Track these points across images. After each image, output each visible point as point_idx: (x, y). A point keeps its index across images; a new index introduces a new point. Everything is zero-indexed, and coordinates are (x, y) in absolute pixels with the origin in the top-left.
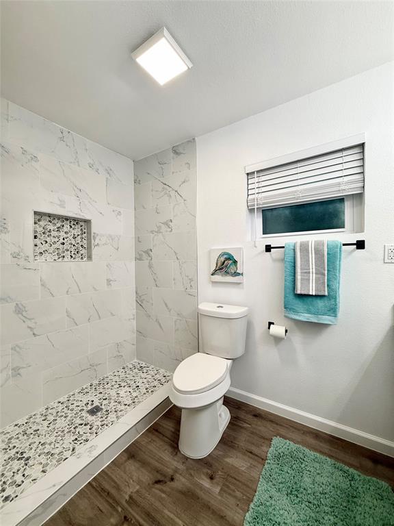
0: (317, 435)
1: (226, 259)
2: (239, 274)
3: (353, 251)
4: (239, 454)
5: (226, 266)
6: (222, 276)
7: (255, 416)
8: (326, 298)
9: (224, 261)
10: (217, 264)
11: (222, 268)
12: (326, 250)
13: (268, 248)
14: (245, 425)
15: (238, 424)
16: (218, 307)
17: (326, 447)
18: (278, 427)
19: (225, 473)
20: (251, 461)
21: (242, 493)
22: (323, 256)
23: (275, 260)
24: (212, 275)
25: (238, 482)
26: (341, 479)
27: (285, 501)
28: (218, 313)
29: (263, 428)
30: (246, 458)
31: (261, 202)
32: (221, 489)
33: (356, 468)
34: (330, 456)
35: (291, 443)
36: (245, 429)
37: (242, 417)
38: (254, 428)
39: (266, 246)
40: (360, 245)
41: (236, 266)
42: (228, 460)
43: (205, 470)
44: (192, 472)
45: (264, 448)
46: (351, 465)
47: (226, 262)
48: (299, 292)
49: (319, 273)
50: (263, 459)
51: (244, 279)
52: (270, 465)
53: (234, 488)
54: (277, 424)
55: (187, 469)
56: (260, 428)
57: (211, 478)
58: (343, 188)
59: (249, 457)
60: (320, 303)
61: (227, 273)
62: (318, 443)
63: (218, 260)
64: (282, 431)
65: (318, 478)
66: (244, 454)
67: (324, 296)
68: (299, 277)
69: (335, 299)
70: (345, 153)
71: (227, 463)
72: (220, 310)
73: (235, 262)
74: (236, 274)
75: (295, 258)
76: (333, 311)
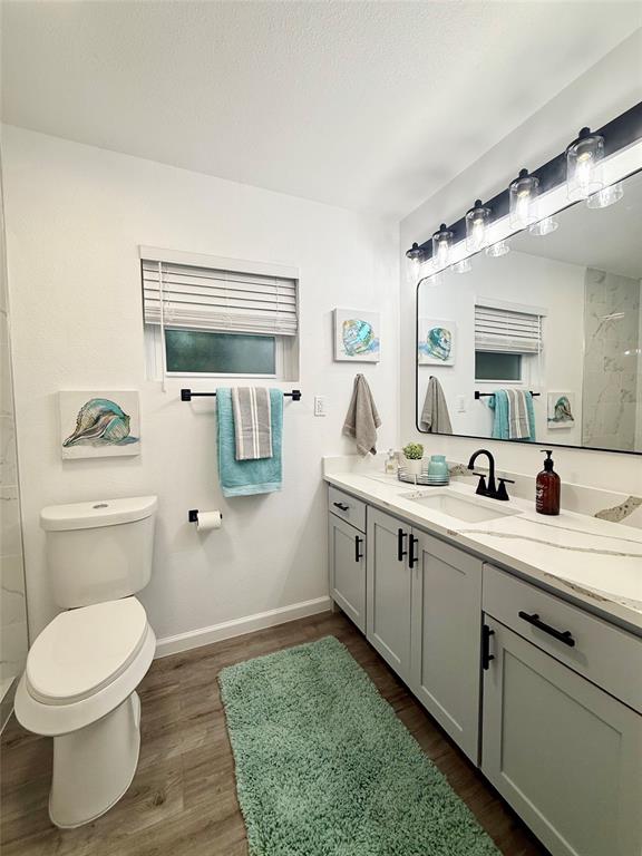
0: (260, 636)
1: (104, 413)
2: (134, 440)
3: (290, 402)
4: (183, 733)
5: (104, 426)
6: (94, 445)
7: (177, 667)
8: (270, 461)
9: (98, 418)
10: (79, 423)
11: (94, 431)
12: (269, 399)
13: (186, 395)
14: (170, 689)
15: (156, 697)
16: (96, 507)
17: (274, 642)
18: (217, 659)
19: (178, 774)
20: (205, 726)
21: (216, 772)
22: (267, 407)
23: (197, 414)
24: (66, 445)
25: (203, 767)
26: (302, 660)
27: (269, 727)
28: (99, 519)
29: (196, 674)
30: (197, 728)
31: (171, 318)
32: (185, 799)
33: (306, 641)
34: (283, 648)
35: (243, 663)
36: (173, 694)
37: (160, 682)
38: (184, 684)
39: (183, 391)
40: (296, 396)
41: (127, 424)
42: (172, 755)
43: (142, 805)
44: (119, 831)
45: (215, 696)
46: (301, 642)
47: (102, 419)
48: (242, 457)
49: (263, 430)
50: (218, 710)
51: (143, 448)
52: (234, 706)
53: (202, 778)
54: (212, 656)
55: (105, 838)
56: (194, 677)
57: (160, 802)
58: (279, 325)
59: (199, 723)
60: (264, 468)
61: (105, 439)
62: (268, 643)
63: (81, 415)
64: (224, 660)
65: (285, 677)
66: (192, 725)
67: (268, 458)
68: (240, 436)
69: (280, 459)
70: (279, 283)
71: (172, 759)
72: (101, 513)
73: (125, 418)
74: (128, 440)
75: (233, 411)
76: (278, 474)
